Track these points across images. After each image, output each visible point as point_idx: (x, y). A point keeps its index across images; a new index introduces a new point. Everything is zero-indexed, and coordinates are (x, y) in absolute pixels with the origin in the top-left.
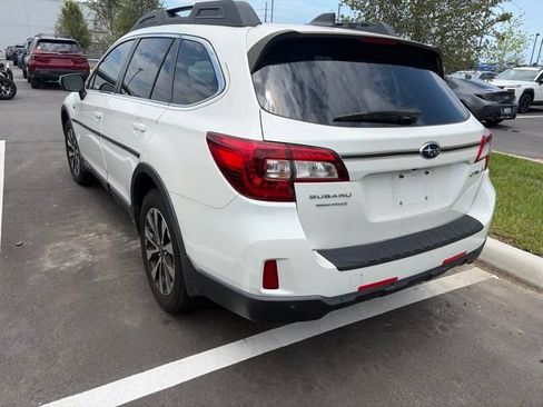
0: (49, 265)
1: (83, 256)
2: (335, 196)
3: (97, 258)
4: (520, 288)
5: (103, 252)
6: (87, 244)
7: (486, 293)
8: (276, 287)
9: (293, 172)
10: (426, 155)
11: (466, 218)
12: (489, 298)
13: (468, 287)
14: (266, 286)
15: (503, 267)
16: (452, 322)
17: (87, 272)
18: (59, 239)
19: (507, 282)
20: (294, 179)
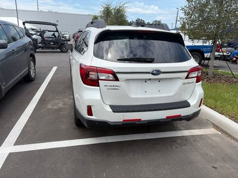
0: (50, 107)
1: (61, 105)
2: (114, 86)
3: (65, 106)
4: (229, 139)
5: (67, 105)
6: (64, 102)
7: (209, 138)
8: (92, 116)
9: (98, 77)
10: (153, 74)
11: (186, 102)
12: (209, 140)
13: (202, 135)
14: (89, 115)
15: (225, 129)
16: (182, 145)
17: (60, 110)
18: (57, 99)
19: (224, 136)
20: (98, 79)
